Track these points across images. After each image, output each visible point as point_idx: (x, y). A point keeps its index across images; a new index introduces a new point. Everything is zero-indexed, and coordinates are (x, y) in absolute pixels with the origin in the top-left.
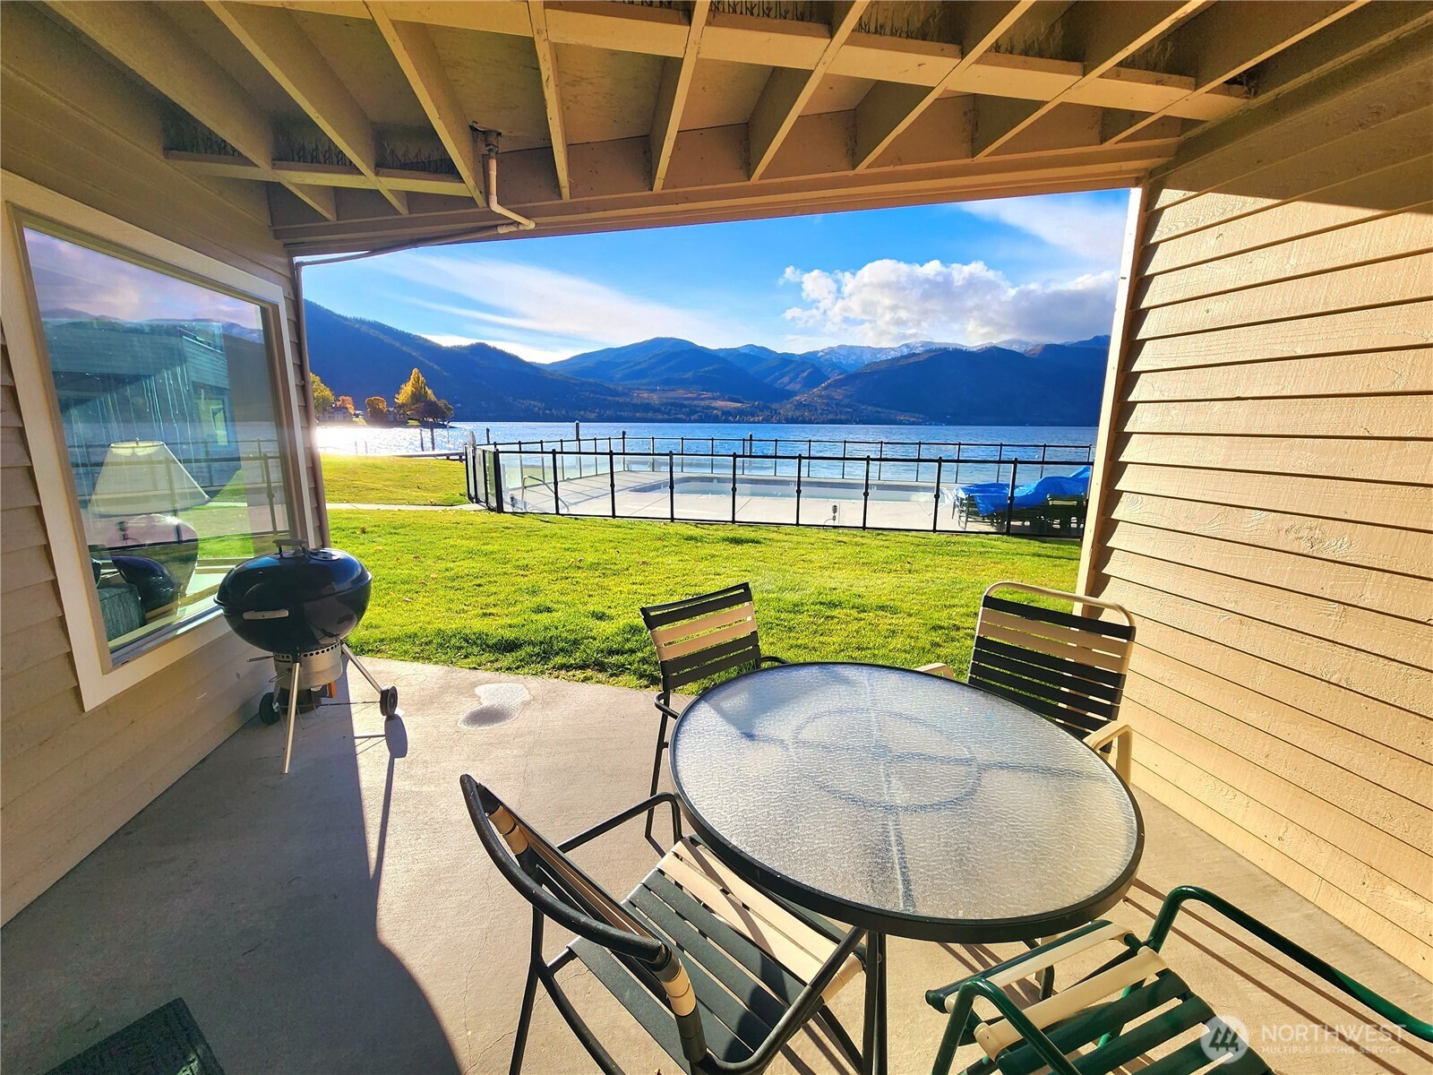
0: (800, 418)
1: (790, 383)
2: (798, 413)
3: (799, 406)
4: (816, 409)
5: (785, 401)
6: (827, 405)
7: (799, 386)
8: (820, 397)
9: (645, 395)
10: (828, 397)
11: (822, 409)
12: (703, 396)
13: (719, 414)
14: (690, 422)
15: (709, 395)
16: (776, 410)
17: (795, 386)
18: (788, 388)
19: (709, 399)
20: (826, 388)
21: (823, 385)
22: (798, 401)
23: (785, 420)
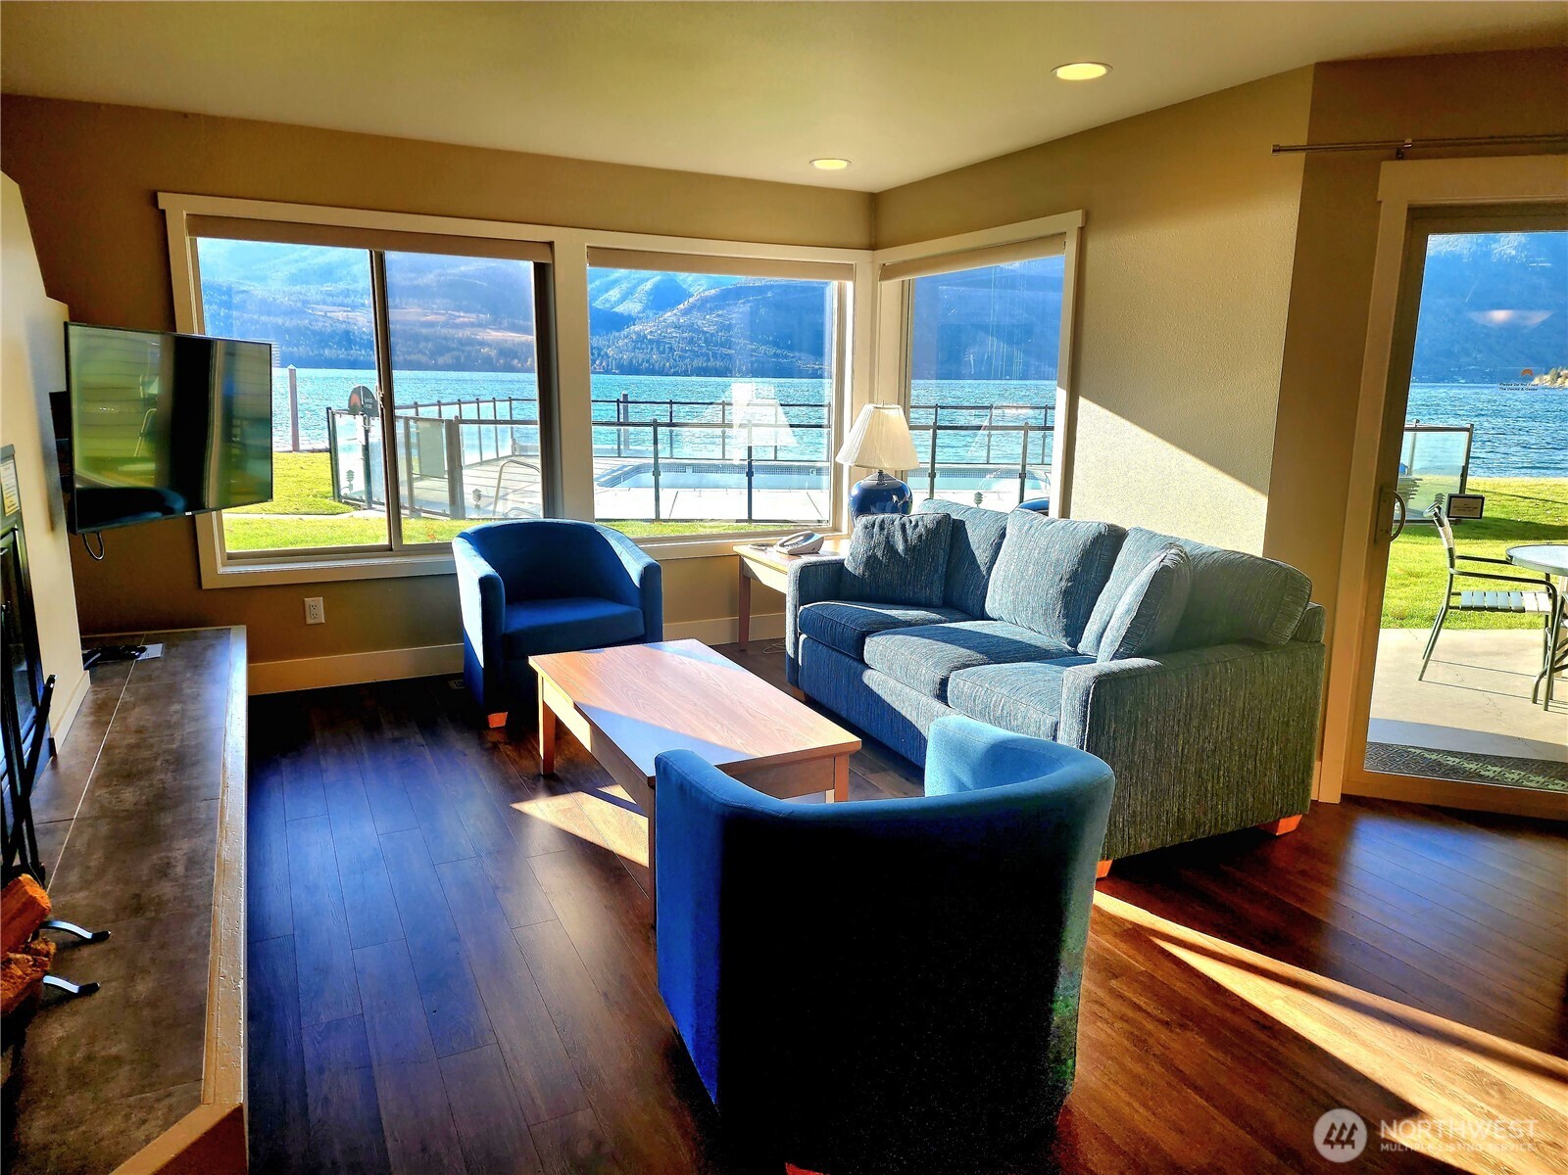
0: (645, 365)
1: (623, 299)
2: (639, 356)
3: (641, 342)
4: (671, 349)
5: (616, 333)
6: (691, 341)
7: (640, 306)
8: (677, 327)
9: (340, 315)
10: (691, 328)
11: (682, 351)
12: (459, 320)
13: (495, 354)
15: (472, 318)
16: (599, 349)
17: (631, 307)
18: (619, 309)
19: (472, 325)
20: (686, 312)
21: (681, 306)
22: (638, 334)
23: (618, 368)
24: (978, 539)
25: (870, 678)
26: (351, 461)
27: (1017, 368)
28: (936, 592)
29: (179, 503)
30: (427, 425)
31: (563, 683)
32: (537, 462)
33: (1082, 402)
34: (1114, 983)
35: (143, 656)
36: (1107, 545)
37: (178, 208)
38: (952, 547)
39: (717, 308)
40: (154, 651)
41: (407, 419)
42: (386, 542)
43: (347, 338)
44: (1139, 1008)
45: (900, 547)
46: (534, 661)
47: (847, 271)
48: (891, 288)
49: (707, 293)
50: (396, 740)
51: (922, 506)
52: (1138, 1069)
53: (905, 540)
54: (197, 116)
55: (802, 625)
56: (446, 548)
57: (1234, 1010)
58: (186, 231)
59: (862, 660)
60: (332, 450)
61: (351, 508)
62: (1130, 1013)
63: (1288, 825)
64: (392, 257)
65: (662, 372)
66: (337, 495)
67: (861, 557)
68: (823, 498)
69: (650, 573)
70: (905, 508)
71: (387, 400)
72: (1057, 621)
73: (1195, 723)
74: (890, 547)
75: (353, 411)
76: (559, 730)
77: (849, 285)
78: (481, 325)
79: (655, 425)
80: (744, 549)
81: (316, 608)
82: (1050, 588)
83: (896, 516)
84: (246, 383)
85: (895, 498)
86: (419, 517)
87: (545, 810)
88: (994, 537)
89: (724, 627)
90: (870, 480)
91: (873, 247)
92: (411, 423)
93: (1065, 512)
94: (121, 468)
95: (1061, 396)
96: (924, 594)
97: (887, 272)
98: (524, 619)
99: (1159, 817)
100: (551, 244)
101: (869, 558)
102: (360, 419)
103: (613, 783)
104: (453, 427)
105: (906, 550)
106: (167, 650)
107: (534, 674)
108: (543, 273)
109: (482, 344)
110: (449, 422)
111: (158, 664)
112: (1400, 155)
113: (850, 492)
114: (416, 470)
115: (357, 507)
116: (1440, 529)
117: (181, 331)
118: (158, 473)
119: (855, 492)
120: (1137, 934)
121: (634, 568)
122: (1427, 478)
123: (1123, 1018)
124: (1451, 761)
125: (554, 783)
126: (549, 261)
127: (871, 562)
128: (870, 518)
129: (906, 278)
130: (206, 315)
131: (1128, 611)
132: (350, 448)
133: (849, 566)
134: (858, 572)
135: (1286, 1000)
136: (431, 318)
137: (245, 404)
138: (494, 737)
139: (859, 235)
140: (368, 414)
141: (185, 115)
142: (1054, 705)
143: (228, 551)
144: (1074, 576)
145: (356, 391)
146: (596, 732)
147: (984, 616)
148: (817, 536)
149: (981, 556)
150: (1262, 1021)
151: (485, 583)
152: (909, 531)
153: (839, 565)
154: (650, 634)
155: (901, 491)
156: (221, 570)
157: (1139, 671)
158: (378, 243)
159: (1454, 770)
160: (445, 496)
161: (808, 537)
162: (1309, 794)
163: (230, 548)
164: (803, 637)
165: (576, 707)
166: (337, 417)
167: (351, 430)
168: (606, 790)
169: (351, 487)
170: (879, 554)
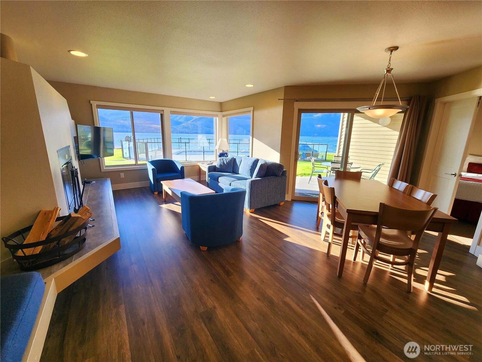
0: (185, 132)
1: (180, 119)
2: (184, 130)
3: (184, 127)
4: (190, 129)
5: (179, 125)
6: (194, 127)
7: (183, 120)
8: (191, 124)
9: (122, 122)
10: (194, 124)
11: (192, 129)
12: (147, 123)
13: (154, 129)
14: (142, 132)
15: (149, 122)
16: (176, 129)
17: (182, 120)
18: (179, 121)
19: (149, 124)
20: (192, 122)
21: (192, 120)
22: (183, 125)
23: (179, 132)
24: (238, 161)
25: (219, 184)
26: (126, 151)
27: (245, 133)
28: (231, 170)
29: (96, 157)
30: (141, 143)
31: (167, 185)
32: (162, 150)
33: (254, 139)
34: (252, 225)
35: (92, 183)
36: (257, 161)
37: (94, 103)
38: (234, 162)
39: (199, 121)
40: (94, 182)
41: (137, 142)
42: (135, 163)
43: (123, 126)
44: (255, 227)
45: (225, 163)
46: (162, 182)
47: (217, 116)
48: (224, 119)
49: (197, 118)
50: (138, 197)
51: (230, 157)
52: (253, 234)
53: (226, 162)
54: (97, 87)
55: (209, 176)
56: (146, 164)
57: (268, 227)
58: (96, 108)
59: (218, 182)
60: (122, 149)
61: (126, 160)
62: (253, 228)
63: (282, 204)
64: (134, 113)
65: (188, 133)
66: (123, 157)
67: (219, 165)
68: (214, 156)
69: (182, 168)
70: (227, 156)
71: (134, 138)
72: (249, 174)
73: (267, 188)
74: (224, 163)
75: (126, 141)
76: (167, 193)
77: (217, 118)
78: (152, 124)
79: (186, 143)
80: (199, 164)
81: (122, 175)
82: (248, 168)
83: (225, 157)
84: (107, 135)
85: (225, 155)
86: (140, 161)
87: (164, 206)
88: (240, 161)
89: (197, 177)
90: (221, 152)
91: (221, 112)
92: (138, 143)
93: (252, 157)
94: (81, 151)
95: (251, 137)
96: (229, 171)
97: (224, 116)
98: (160, 176)
99: (261, 202)
100: (163, 110)
101: (220, 165)
102: (127, 142)
103: (177, 202)
104: (146, 144)
105: (226, 163)
106: (96, 182)
107: (162, 184)
108: (162, 115)
109: (152, 127)
110: (145, 143)
111: (95, 184)
112: (297, 101)
113: (218, 154)
114: (139, 152)
115: (127, 159)
116: (311, 160)
117: (96, 126)
118: (91, 152)
119: (219, 154)
120: (257, 219)
121: (179, 167)
122: (320, 153)
123: (252, 229)
124: (309, 195)
125: (166, 202)
126: (163, 113)
127: (221, 165)
128: (221, 158)
129: (227, 117)
130: (100, 123)
131: (257, 171)
132: (125, 148)
133: (217, 166)
134: (218, 167)
135: (276, 225)
136: (141, 122)
137: (107, 139)
138: (156, 196)
139: (219, 109)
140: (129, 141)
141: (95, 87)
142: (246, 186)
143: (106, 165)
144: (252, 167)
145: (127, 137)
146: (173, 192)
147: (239, 174)
148: (212, 162)
149: (238, 164)
150: (272, 228)
151: (153, 170)
152: (227, 160)
153: (215, 166)
154: (183, 177)
155: (226, 154)
156: (105, 168)
157: (258, 180)
158: (132, 110)
159: (309, 196)
160: (145, 157)
161: (211, 162)
162: (285, 199)
163: (106, 164)
164: (209, 178)
165: (169, 188)
166: (123, 142)
167: (126, 144)
168: (175, 203)
169: (126, 155)
170: (222, 164)
